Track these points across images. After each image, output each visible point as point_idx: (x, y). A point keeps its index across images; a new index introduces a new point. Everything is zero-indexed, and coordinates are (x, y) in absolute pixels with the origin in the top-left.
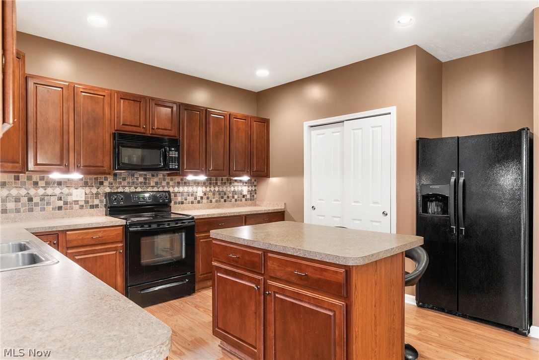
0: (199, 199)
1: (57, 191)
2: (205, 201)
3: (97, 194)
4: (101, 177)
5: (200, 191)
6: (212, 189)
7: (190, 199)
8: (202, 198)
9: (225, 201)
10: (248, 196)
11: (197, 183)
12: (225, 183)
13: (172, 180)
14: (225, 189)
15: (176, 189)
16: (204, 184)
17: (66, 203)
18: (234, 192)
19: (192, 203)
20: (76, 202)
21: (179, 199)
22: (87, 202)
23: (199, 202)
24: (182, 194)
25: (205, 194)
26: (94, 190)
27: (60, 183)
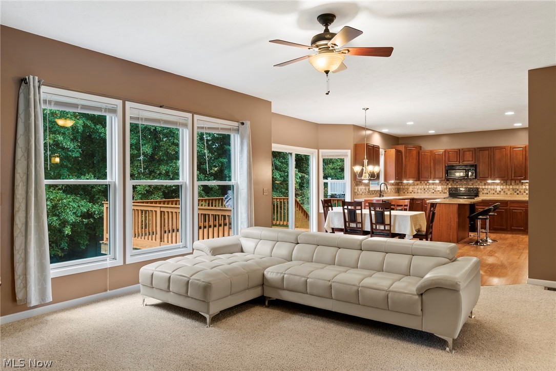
0: (498, 192)
1: (432, 187)
2: (502, 193)
3: (446, 188)
4: (448, 182)
6: (508, 187)
7: (492, 192)
8: (500, 192)
9: (518, 194)
11: (497, 184)
12: (518, 184)
13: (481, 182)
14: (517, 187)
15: (484, 187)
16: (501, 184)
17: (435, 191)
19: (494, 194)
20: (439, 191)
21: (486, 191)
22: (442, 191)
23: (498, 194)
24: (487, 189)
25: (502, 190)
26: (445, 187)
27: (433, 184)
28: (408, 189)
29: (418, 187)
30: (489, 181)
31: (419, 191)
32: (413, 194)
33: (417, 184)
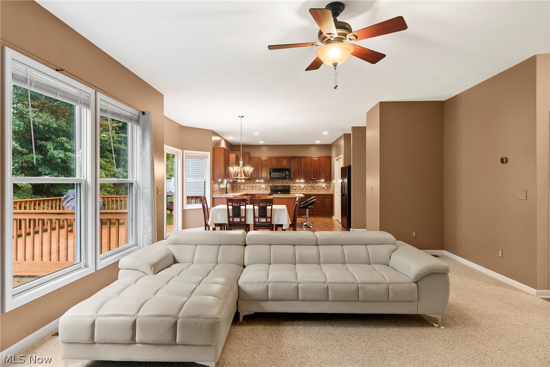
0: (302, 188)
1: (258, 185)
2: (305, 189)
3: (268, 186)
4: (269, 181)
5: (302, 186)
6: (308, 185)
7: (299, 188)
10: (326, 188)
11: (302, 183)
12: (314, 183)
13: (292, 182)
14: (314, 185)
15: (293, 185)
16: (304, 183)
17: (260, 188)
18: (319, 186)
19: (299, 190)
20: (263, 188)
21: (294, 188)
22: (266, 188)
23: (302, 190)
24: (296, 186)
25: (305, 187)
27: (259, 183)
28: (240, 186)
29: (247, 185)
30: (297, 181)
31: (249, 188)
32: (243, 190)
33: (247, 183)
